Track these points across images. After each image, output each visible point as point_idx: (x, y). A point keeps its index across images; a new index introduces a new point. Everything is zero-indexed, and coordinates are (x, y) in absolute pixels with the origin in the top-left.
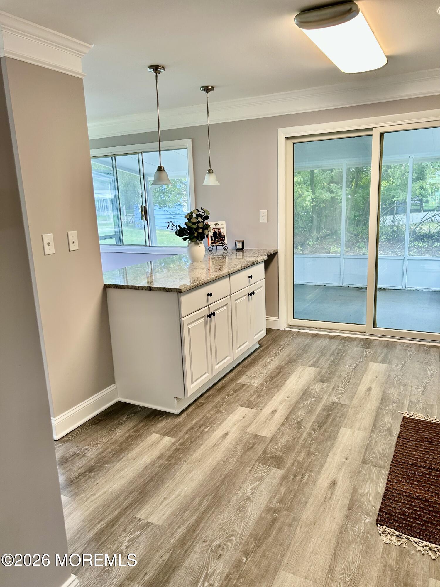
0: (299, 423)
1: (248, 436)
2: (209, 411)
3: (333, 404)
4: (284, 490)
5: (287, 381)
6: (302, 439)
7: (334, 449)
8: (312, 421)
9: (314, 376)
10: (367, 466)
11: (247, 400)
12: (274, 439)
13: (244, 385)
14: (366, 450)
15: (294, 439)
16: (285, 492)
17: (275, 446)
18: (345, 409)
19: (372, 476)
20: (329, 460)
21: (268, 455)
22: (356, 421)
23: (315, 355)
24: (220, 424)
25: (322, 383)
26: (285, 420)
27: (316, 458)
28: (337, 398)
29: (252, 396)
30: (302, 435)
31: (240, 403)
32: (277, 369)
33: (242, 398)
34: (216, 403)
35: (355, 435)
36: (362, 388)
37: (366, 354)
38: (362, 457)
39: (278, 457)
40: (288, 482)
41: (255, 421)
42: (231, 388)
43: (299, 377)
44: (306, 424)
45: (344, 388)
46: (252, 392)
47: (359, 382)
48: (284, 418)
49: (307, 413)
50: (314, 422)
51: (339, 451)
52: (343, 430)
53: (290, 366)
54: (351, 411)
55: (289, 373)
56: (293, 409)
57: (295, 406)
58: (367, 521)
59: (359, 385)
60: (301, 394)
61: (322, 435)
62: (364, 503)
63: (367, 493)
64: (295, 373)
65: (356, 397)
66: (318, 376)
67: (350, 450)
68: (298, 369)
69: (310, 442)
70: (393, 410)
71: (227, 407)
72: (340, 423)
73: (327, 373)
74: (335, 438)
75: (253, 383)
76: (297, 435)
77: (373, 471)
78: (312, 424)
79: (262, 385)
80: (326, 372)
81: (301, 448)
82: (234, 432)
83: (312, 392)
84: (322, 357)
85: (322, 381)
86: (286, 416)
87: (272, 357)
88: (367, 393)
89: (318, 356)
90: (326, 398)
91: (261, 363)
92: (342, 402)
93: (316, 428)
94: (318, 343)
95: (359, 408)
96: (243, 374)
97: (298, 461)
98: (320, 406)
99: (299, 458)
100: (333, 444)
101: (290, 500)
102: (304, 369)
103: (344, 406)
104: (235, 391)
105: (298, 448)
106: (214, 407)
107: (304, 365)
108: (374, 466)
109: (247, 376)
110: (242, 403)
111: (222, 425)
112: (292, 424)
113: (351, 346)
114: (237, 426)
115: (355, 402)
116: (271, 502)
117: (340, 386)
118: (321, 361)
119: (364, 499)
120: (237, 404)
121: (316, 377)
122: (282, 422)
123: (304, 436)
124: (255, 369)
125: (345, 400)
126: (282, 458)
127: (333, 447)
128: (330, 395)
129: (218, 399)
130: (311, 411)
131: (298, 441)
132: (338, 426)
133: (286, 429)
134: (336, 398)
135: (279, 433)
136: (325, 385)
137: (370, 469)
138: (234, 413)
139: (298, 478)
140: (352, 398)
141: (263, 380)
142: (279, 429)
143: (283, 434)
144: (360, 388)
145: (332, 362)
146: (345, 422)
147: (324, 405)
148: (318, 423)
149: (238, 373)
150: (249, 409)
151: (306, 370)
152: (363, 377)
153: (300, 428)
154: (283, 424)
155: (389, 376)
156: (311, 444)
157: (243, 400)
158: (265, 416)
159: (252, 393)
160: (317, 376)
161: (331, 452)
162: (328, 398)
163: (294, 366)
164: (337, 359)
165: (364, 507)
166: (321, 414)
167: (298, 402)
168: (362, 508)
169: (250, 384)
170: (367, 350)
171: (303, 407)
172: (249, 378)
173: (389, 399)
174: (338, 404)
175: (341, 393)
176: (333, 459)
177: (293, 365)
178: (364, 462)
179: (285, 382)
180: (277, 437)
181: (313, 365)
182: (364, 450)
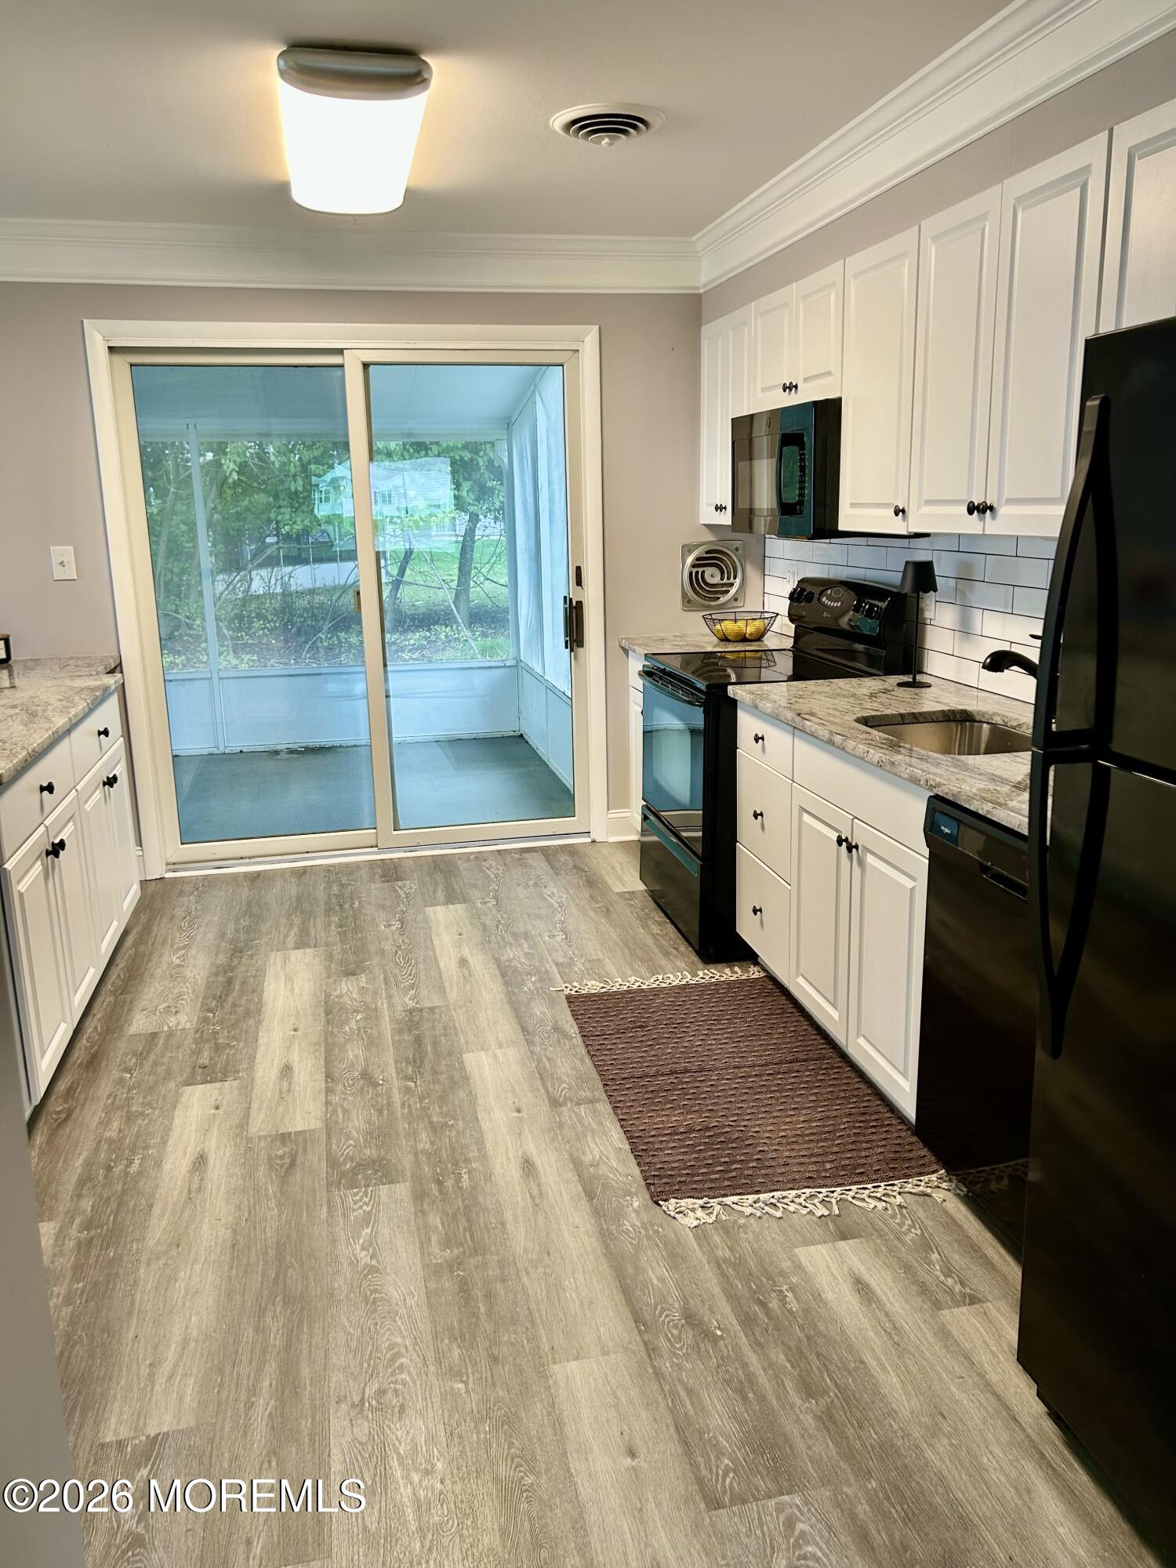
0: (365, 1075)
1: (262, 1144)
2: (105, 1123)
3: (411, 1013)
4: (438, 1220)
5: (265, 995)
6: (398, 1104)
7: (480, 1101)
8: (391, 1061)
9: (322, 967)
10: (565, 1109)
11: (195, 1067)
12: (330, 1127)
13: (154, 1035)
14: (542, 1079)
15: (380, 1112)
16: (443, 1224)
17: (347, 1141)
18: (443, 1016)
19: (586, 1123)
20: (485, 1125)
21: (345, 1165)
22: (483, 1032)
23: (287, 919)
24: (164, 1142)
25: (352, 978)
26: (326, 1080)
27: (457, 1131)
28: (410, 999)
29: (197, 1052)
30: (389, 1098)
31: (180, 1079)
32: (216, 974)
33: (175, 1067)
34: (108, 1098)
35: (501, 1059)
36: (448, 964)
37: (405, 893)
38: (545, 1097)
39: (374, 1162)
40: (434, 1201)
41: (255, 1106)
42: (121, 1052)
43: (289, 979)
44: (382, 1071)
45: (410, 975)
46: (189, 1043)
47: (431, 953)
48: (321, 1077)
49: (368, 1048)
50: (396, 1062)
51: (493, 1102)
52: (470, 1059)
53: (243, 960)
54: (460, 1018)
55: (255, 977)
56: (328, 1053)
57: (327, 1044)
58: (636, 1204)
59: (436, 959)
60: (323, 1014)
61: (434, 1083)
62: (607, 1177)
63: (600, 1157)
64: (270, 973)
65: (447, 985)
66: (333, 966)
67: (512, 1092)
68: (272, 961)
69: (418, 1105)
70: (537, 989)
71: (149, 1098)
72: (452, 1046)
73: (347, 953)
74: (466, 1078)
75: (178, 1024)
76: (379, 1100)
77: (583, 1114)
78: (397, 1068)
79: (206, 1020)
80: (344, 951)
81: (409, 1124)
82: (218, 1148)
83: (345, 1003)
84: (309, 922)
85: (351, 973)
86: (323, 1070)
87: (180, 949)
88: (466, 973)
89: (297, 921)
90: (385, 1005)
91: (159, 970)
92: (427, 1004)
93: (410, 1072)
94: (274, 891)
95: (469, 1005)
96: (130, 1009)
97: (424, 1152)
98: (387, 1027)
99: (421, 1146)
100: (471, 1093)
101: (464, 1234)
102: (286, 959)
103: (437, 1011)
104: (141, 1056)
105: (402, 1126)
106: (109, 1110)
107: (278, 950)
108: (578, 1104)
109: (145, 1012)
110: (185, 1075)
111: (171, 1142)
112: (351, 1082)
113: (359, 884)
114: (215, 1132)
115: (453, 995)
116: (429, 1255)
117: (397, 971)
118: (312, 931)
119: (603, 1169)
120: (172, 1085)
121: (328, 969)
122: (324, 1085)
123: (397, 1098)
124: (153, 989)
125: (430, 998)
126: (382, 1160)
127: (476, 1099)
128: (390, 997)
129: (104, 1088)
130: (372, 1043)
131: (391, 1113)
132: (454, 1054)
133: (344, 1099)
134: (407, 1000)
135: (337, 1111)
136: (363, 978)
137: (576, 1114)
138: (179, 1106)
139: (449, 1183)
140: (442, 991)
141: (198, 1009)
142: (327, 1103)
143: (345, 1111)
144: (442, 965)
145: (341, 926)
146: (463, 1041)
147: (391, 1020)
148: (408, 1062)
149: (113, 1010)
150: (218, 1085)
151: (293, 958)
152: (432, 942)
153: (375, 1085)
154: (329, 1091)
155: (484, 926)
156: (425, 1109)
157: (182, 1070)
158: (271, 1086)
159: (194, 1046)
160: (329, 966)
161: (479, 1109)
162: (391, 1006)
163: (256, 957)
164: (347, 917)
165: (614, 1183)
166: (399, 1041)
167: (327, 1034)
168: (612, 1187)
169: (169, 1027)
170: (400, 883)
171: (347, 1041)
172: (154, 1014)
173: (515, 971)
174: (421, 1010)
175: (412, 986)
176: (491, 1120)
177: (251, 957)
178: (555, 1103)
179: (261, 998)
180: (336, 1122)
181: (301, 944)
182: (539, 1082)
